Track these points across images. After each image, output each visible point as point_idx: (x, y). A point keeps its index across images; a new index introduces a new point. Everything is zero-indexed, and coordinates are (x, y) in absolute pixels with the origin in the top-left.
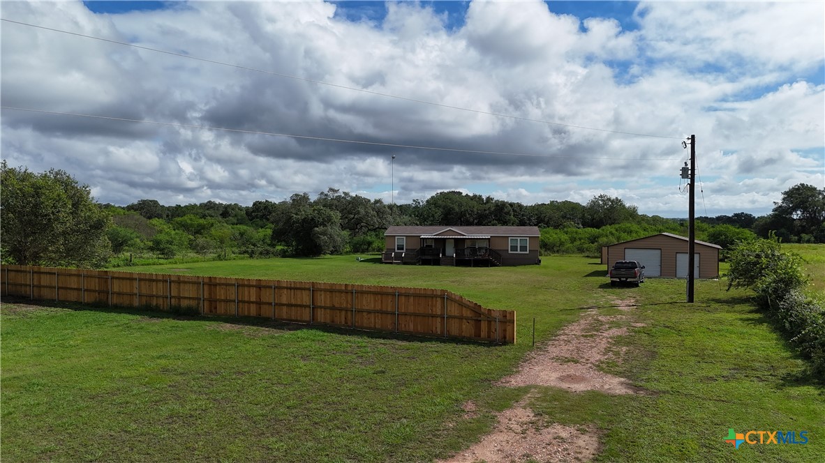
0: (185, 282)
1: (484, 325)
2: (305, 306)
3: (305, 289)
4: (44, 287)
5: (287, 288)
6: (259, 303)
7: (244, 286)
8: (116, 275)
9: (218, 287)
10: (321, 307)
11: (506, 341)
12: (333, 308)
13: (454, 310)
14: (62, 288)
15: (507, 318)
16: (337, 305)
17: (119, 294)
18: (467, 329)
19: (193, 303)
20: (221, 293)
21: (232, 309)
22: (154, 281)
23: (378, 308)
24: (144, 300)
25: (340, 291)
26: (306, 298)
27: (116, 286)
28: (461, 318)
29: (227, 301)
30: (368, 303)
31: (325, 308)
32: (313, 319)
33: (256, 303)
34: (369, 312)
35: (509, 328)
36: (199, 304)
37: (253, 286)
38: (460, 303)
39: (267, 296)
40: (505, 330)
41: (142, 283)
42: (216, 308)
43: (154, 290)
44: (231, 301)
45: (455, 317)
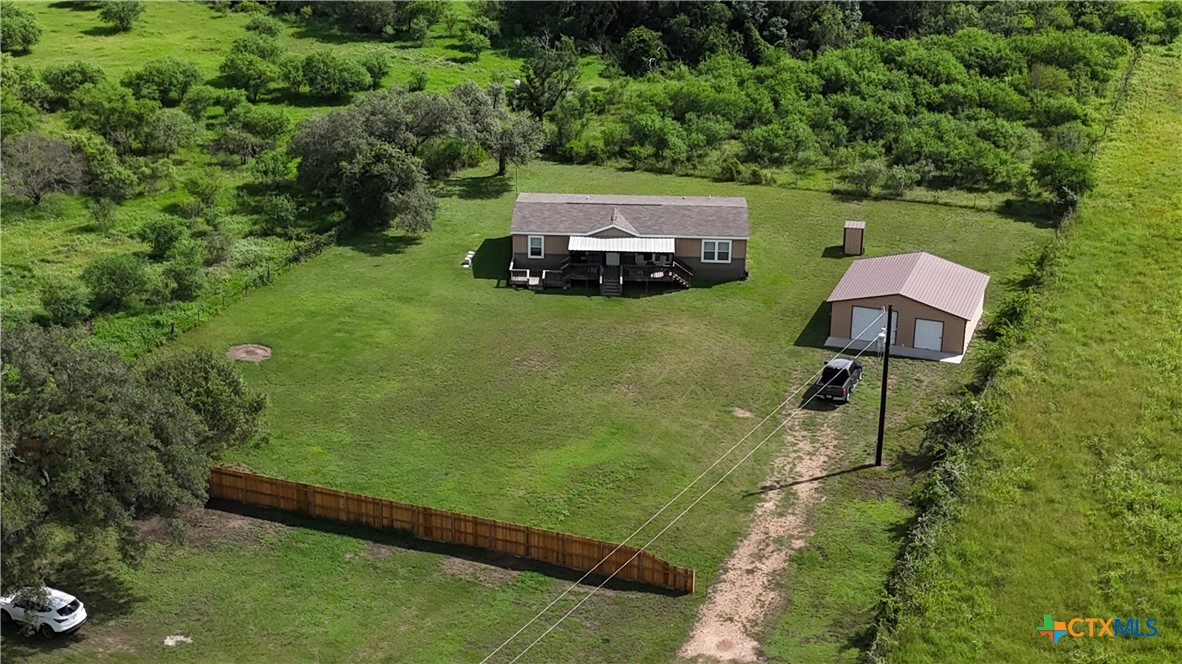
0: (397, 507)
1: (671, 577)
2: (521, 544)
3: (519, 531)
4: (227, 486)
5: (503, 528)
6: (476, 535)
7: (460, 519)
8: (318, 490)
9: (433, 517)
10: (535, 546)
11: (687, 591)
12: (545, 548)
13: (647, 564)
14: (251, 491)
15: (688, 575)
16: (549, 546)
17: (323, 507)
18: (658, 579)
19: (407, 526)
20: (436, 522)
21: (448, 537)
22: (362, 501)
23: (586, 553)
24: (352, 517)
25: (552, 538)
26: (521, 538)
27: (319, 500)
28: (653, 570)
29: (442, 529)
30: (576, 549)
31: (538, 548)
32: (528, 555)
33: (473, 534)
34: (577, 556)
35: (689, 580)
36: (413, 527)
37: (469, 521)
38: (653, 559)
39: (483, 531)
40: (686, 582)
41: (350, 501)
42: (432, 532)
43: (363, 508)
44: (447, 529)
45: (649, 569)
